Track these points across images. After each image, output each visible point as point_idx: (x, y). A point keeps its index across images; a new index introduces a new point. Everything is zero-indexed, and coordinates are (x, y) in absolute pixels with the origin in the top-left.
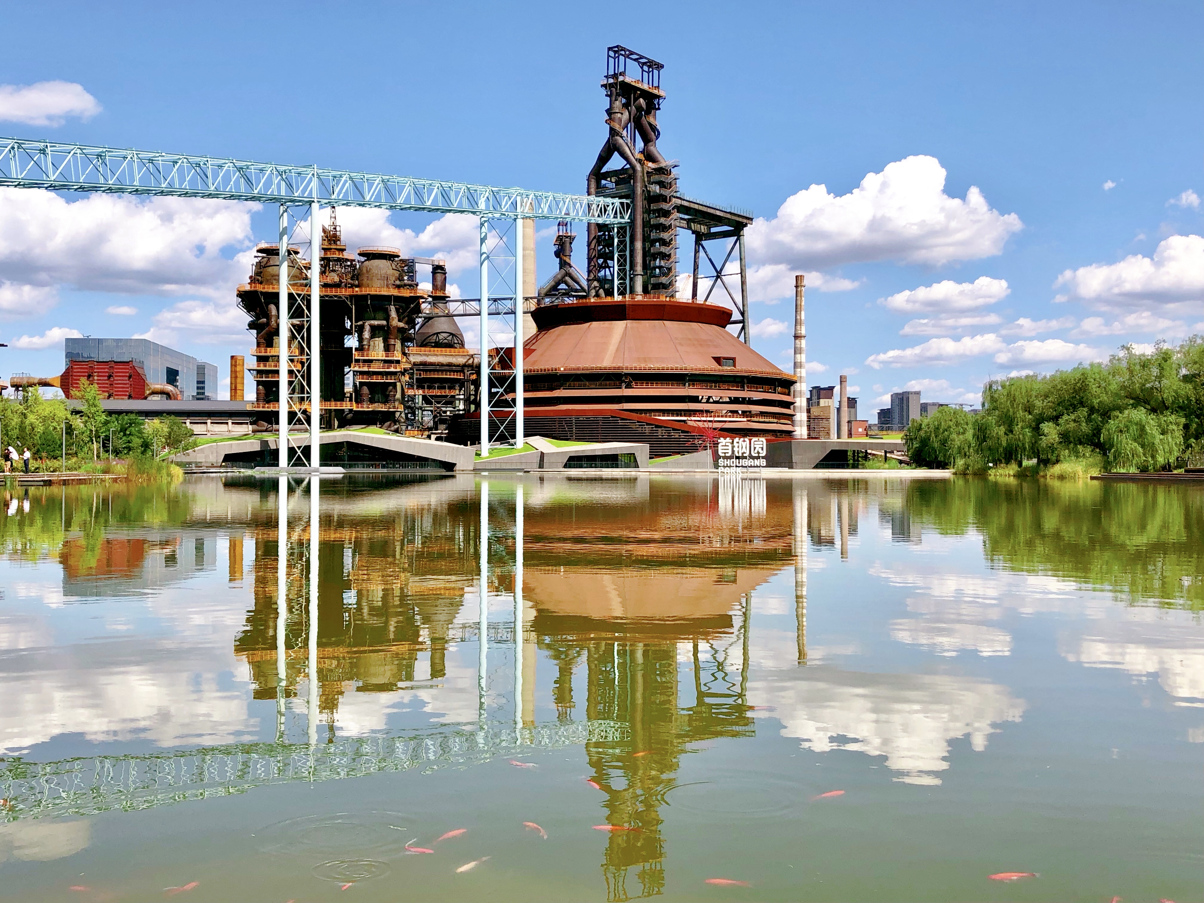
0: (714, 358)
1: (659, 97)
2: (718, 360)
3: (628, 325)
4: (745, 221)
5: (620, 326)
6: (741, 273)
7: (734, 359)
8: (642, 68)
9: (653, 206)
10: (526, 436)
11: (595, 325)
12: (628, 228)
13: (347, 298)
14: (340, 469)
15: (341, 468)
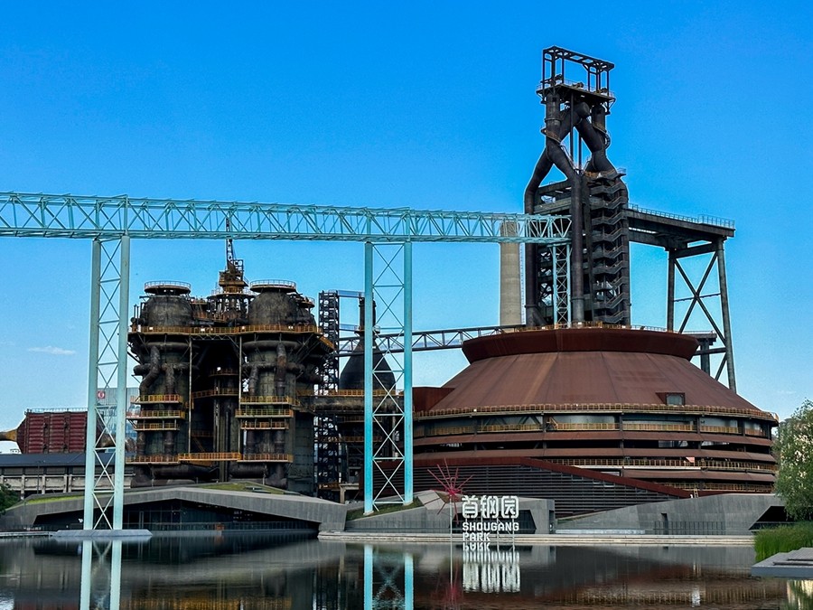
0: (659, 395)
1: (607, 100)
2: (663, 397)
3: (560, 357)
4: (723, 233)
5: (550, 358)
6: (721, 294)
7: (682, 395)
8: (588, 70)
9: (595, 221)
10: (416, 489)
11: (523, 358)
12: (568, 246)
13: (233, 338)
14: (147, 532)
15: (147, 530)
